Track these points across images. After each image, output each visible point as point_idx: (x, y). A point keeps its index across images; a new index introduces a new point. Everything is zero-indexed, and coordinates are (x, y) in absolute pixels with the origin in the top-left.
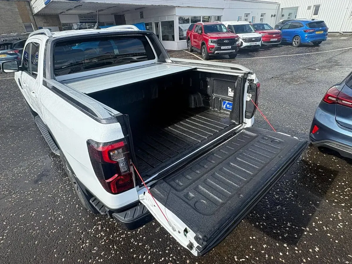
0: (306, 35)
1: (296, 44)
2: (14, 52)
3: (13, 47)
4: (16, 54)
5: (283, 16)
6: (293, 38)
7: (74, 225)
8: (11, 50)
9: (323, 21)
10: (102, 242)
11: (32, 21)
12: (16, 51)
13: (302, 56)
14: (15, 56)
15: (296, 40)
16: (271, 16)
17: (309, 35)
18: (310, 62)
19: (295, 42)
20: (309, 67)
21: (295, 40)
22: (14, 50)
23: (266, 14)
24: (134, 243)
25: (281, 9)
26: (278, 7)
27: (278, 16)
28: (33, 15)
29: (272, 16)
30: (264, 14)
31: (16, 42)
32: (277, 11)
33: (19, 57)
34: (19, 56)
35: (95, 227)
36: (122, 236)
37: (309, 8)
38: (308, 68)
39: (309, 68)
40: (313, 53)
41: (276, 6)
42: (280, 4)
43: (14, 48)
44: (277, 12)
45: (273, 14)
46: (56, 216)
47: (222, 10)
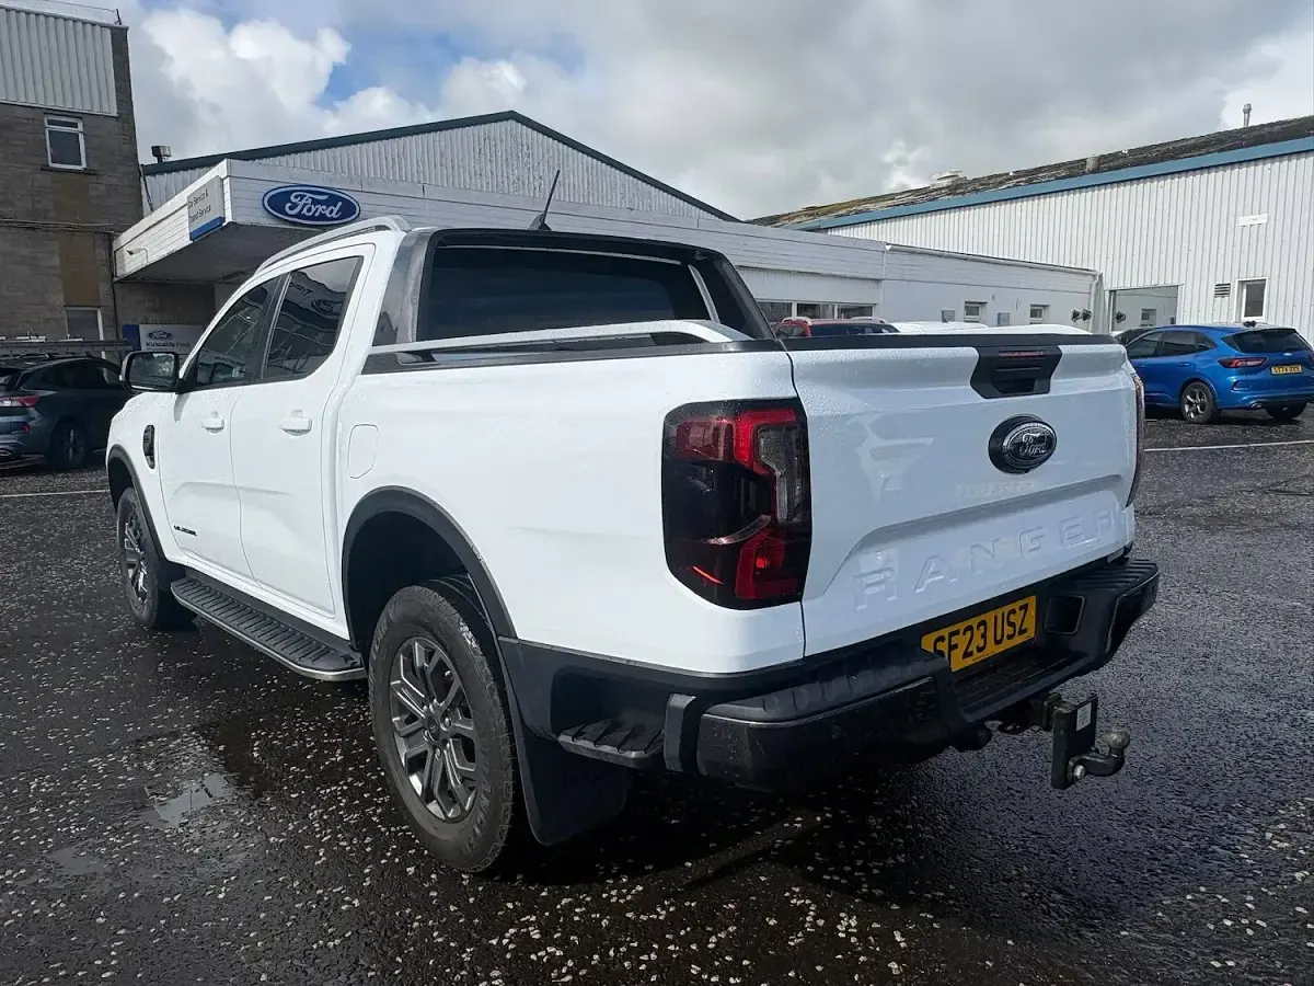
0: (1234, 379)
1: (1196, 413)
2: (16, 404)
3: (20, 385)
4: (21, 410)
5: (1120, 317)
6: (1183, 389)
7: (416, 924)
8: (7, 394)
9: (1294, 331)
10: (561, 976)
11: (107, 301)
12: (27, 400)
13: (1234, 452)
14: (15, 419)
15: (1194, 397)
16: (1071, 315)
17: (1243, 377)
18: (1276, 473)
19: (1190, 404)
20: (1279, 487)
21: (1188, 397)
22: (23, 394)
23: (1050, 308)
24: (705, 977)
25: (1107, 294)
26: (1094, 287)
27: (1101, 318)
28: (115, 279)
29: (1075, 315)
30: (1043, 306)
31: (31, 366)
32: (1092, 299)
33: (31, 423)
34: (34, 419)
35: (512, 931)
36: (645, 957)
37: (1223, 290)
38: (1275, 488)
39: (1277, 491)
40: (1279, 444)
41: (1085, 283)
42: (1101, 276)
43: (22, 389)
44: (1095, 302)
45: (1080, 311)
46: (326, 899)
47: (874, 285)
